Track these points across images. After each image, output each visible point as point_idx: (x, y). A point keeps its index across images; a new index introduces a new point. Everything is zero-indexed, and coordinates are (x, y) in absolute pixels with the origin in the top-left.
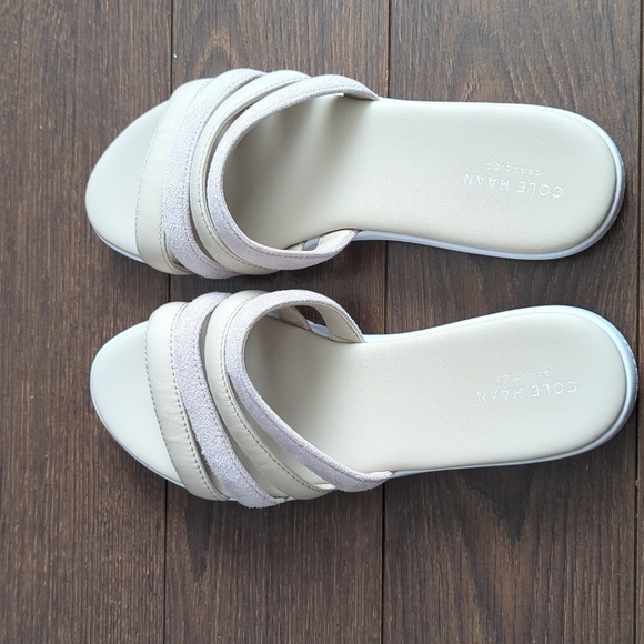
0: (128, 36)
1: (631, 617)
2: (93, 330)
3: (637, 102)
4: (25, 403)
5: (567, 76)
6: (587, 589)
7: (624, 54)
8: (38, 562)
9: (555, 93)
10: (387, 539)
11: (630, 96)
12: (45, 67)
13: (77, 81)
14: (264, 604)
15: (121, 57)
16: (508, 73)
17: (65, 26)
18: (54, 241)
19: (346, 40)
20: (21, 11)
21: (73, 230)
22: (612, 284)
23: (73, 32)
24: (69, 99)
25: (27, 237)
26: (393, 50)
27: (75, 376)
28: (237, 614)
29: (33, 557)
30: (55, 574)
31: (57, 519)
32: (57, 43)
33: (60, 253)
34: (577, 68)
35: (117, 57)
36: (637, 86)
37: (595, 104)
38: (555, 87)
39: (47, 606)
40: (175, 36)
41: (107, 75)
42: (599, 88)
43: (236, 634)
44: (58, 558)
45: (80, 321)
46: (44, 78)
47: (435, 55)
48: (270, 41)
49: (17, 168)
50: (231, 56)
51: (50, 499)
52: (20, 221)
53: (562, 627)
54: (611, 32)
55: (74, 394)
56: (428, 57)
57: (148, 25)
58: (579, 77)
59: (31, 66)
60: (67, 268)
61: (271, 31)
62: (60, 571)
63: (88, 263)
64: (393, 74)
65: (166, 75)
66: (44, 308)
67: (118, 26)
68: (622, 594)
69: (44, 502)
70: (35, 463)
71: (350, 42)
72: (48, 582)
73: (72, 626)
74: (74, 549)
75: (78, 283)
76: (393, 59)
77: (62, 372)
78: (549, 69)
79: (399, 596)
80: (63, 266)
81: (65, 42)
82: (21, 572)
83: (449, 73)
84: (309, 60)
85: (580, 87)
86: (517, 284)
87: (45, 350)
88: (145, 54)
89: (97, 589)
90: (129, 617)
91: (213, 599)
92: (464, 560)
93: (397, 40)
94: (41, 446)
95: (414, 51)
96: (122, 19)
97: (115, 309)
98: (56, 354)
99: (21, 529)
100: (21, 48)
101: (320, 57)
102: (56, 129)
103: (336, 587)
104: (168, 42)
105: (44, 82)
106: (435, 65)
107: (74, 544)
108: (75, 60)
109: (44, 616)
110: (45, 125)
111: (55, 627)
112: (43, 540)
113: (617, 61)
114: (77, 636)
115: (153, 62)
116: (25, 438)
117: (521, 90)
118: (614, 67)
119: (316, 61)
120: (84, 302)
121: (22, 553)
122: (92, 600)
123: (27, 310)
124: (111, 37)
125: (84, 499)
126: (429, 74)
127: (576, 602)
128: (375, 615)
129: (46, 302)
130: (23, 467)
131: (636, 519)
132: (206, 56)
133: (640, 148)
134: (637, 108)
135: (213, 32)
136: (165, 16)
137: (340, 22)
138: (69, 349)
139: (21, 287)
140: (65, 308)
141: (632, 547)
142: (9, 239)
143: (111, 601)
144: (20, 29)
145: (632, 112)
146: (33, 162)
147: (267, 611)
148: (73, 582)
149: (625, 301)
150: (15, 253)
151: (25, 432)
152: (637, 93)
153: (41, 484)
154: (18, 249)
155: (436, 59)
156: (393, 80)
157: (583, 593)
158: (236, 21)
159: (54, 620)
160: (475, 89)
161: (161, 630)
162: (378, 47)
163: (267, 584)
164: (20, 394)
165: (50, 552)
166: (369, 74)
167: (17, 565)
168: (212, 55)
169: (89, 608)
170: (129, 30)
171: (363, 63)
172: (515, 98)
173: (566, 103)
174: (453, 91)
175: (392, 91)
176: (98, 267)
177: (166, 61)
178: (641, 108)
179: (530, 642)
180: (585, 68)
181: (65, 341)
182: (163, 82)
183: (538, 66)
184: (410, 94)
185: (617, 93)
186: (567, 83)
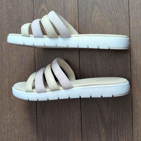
0: (24, 7)
1: (132, 120)
2: (20, 67)
3: (128, 15)
4: (6, 83)
5: (114, 10)
6: (122, 115)
7: (125, 6)
8: (10, 116)
10: (82, 107)
11: (127, 14)
12: (8, 14)
13: (14, 17)
15: (23, 11)
16: (102, 11)
17: (11, 5)
18: (11, 50)
19: (69, 5)
20: (2, 3)
21: (15, 47)
23: (13, 6)
24: (13, 20)
25: (5, 49)
26: (79, 7)
27: (16, 77)
28: (52, 124)
29: (9, 115)
30: (14, 118)
31: (14, 107)
32: (10, 9)
33: (12, 52)
34: (116, 9)
35: (22, 11)
36: (128, 12)
37: (120, 16)
38: (112, 13)
39: (13, 125)
40: (34, 6)
41: (20, 15)
42: (121, 13)
43: (52, 128)
44: (14, 115)
45: (17, 66)
46: (7, 16)
47: (87, 7)
48: (54, 6)
49: (3, 35)
50: (46, 10)
51: (12, 103)
52: (4, 46)
53: (118, 123)
54: (123, 1)
55: (16, 81)
56: (86, 8)
57: (28, 4)
58: (117, 10)
59: (5, 14)
60: (14, 55)
61: (54, 4)
62: (15, 118)
63: (18, 54)
64: (79, 12)
65: (32, 14)
67: (22, 5)
68: (130, 115)
70: (9, 95)
71: (70, 6)
72: (13, 120)
73: (18, 129)
74: (18, 113)
75: (16, 58)
76: (79, 9)
77: (14, 77)
78: (110, 9)
79: (85, 119)
80: (13, 54)
81: (12, 9)
82: (7, 118)
83: (90, 11)
84: (62, 10)
85: (117, 12)
87: (10, 72)
88: (28, 10)
89: (23, 121)
90: (30, 126)
91: (47, 121)
92: (97, 110)
93: (79, 5)
94: (10, 92)
95: (83, 7)
96: (23, 3)
97: (24, 63)
98: (12, 73)
99: (7, 109)
100: (2, 10)
101: (64, 9)
102: (10, 27)
103: (72, 117)
104: (33, 8)
106: (87, 9)
107: (18, 112)
108: (14, 12)
109: (12, 127)
110: (8, 26)
111: (14, 129)
112: (11, 111)
114: (19, 131)
115: (30, 12)
116: (7, 91)
118: (123, 8)
119: (63, 10)
120: (18, 62)
121: (7, 114)
122: (22, 123)
123: (6, 64)
124: (21, 7)
125: (19, 102)
126: (86, 11)
127: (120, 118)
128: (80, 123)
129: (10, 62)
130: (6, 97)
131: (132, 100)
132: (41, 10)
133: (129, 24)
134: (128, 16)
135: (42, 5)
136: (32, 2)
137: (68, 2)
138: (15, 72)
139: (5, 59)
140: (14, 63)
141: (131, 106)
142: (2, 50)
143: (26, 123)
144: (2, 7)
145: (128, 17)
146: (6, 34)
147: (58, 123)
148: (18, 120)
149: (128, 56)
150: (3, 53)
151: (7, 89)
152: (128, 13)
153: (10, 100)
154: (4, 52)
155: (87, 8)
156: (79, 13)
158: (46, 2)
159: (14, 128)
160: (96, 14)
161: (36, 129)
162: (76, 7)
163: (58, 118)
164: (5, 81)
165: (13, 114)
166: (74, 12)
167: (6, 117)
168: (42, 10)
169: (21, 125)
170: (25, 5)
171: (73, 10)
172: (104, 15)
173: (114, 16)
174: (91, 15)
175: (79, 15)
176: (20, 55)
177: (32, 11)
178: (129, 16)
179: (112, 126)
180: (118, 9)
181: (14, 70)
182: (32, 16)
183: (108, 9)
184: (82, 16)
185: (124, 13)
186: (114, 12)
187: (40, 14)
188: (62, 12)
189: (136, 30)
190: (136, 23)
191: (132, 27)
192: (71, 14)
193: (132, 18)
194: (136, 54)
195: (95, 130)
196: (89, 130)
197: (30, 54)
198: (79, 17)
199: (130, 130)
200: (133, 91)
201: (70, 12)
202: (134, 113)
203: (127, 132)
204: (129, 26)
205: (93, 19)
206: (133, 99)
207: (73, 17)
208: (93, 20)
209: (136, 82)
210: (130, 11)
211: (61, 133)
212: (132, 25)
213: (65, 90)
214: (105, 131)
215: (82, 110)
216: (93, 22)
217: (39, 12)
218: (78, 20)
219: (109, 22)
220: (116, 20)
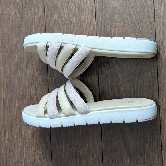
0: (35, 18)
1: (161, 148)
2: (31, 88)
3: (154, 25)
4: (16, 106)
5: (137, 20)
6: (150, 142)
7: (150, 14)
8: (21, 144)
9: (135, 25)
10: (102, 133)
11: (152, 24)
12: (16, 27)
13: (23, 30)
14: (74, 150)
15: (33, 23)
16: (124, 21)
17: (20, 17)
18: (20, 68)
19: (85, 16)
20: (10, 14)
21: (25, 65)
22: (151, 69)
23: (22, 18)
24: (22, 34)
25: (14, 67)
26: (96, 17)
27: (27, 99)
28: (68, 153)
29: (20, 142)
30: (25, 146)
31: (25, 133)
32: (18, 21)
33: (22, 70)
34: (140, 18)
35: (32, 23)
37: (144, 27)
38: (135, 23)
39: (24, 154)
40: (46, 17)
41: (30, 28)
42: (145, 23)
43: (68, 158)
44: (26, 142)
45: (28, 86)
46: (16, 29)
47: (106, 18)
48: (68, 17)
49: (11, 51)
50: (59, 21)
51: (23, 129)
52: (12, 63)
53: (145, 151)
54: (147, 9)
55: (27, 103)
56: (105, 18)
57: (39, 15)
58: (140, 20)
59: (12, 27)
61: (68, 15)
63: (29, 72)
64: (97, 23)
65: (44, 27)
66: (19, 83)
67: (32, 16)
68: (158, 143)
69: (22, 129)
70: (19, 120)
71: (86, 16)
72: (24, 148)
73: (30, 159)
75: (26, 77)
76: (97, 19)
77: (24, 99)
78: (133, 19)
79: (106, 146)
80: (23, 73)
81: (20, 21)
82: (17, 146)
83: (110, 22)
84: (77, 21)
85: (140, 23)
86: (129, 71)
87: (20, 93)
88: (39, 22)
89: (35, 149)
90: (43, 156)
91: (63, 150)
92: (120, 137)
93: (97, 15)
94: (20, 116)
95: (101, 17)
96: (33, 14)
97: (35, 83)
98: (23, 94)
99: (17, 136)
100: (10, 23)
101: (79, 20)
102: (19, 41)
103: (91, 145)
104: (44, 19)
105: (16, 30)
106: (107, 20)
107: (29, 139)
108: (23, 25)
109: (23, 157)
110: (17, 40)
111: (26, 159)
112: (22, 138)
113: (149, 16)
114: (31, 161)
115: (41, 24)
116: (16, 115)
117: (127, 25)
118: (148, 17)
119: (79, 21)
120: (28, 82)
121: (17, 142)
122: (34, 152)
123: (15, 84)
124: (31, 19)
125: (31, 128)
126: (105, 22)
127: (147, 145)
128: (100, 151)
129: (19, 82)
130: (16, 122)
131: (160, 125)
132: (53, 22)
133: (156, 36)
135: (54, 16)
136: (43, 13)
137: (84, 11)
138: (25, 93)
139: (13, 79)
140: (24, 83)
141: (160, 131)
142: (10, 68)
143: (39, 152)
144: (10, 18)
145: (153, 28)
146: (14, 50)
147: (75, 152)
148: (30, 148)
149: (154, 73)
150: (12, 71)
151: (16, 113)
152: (154, 23)
153: (21, 125)
154: (12, 70)
157: (149, 143)
158: (60, 13)
159: (26, 157)
160: (116, 25)
161: (51, 158)
162: (93, 17)
163: (75, 146)
164: (15, 104)
165: (24, 141)
166: (91, 23)
167: (16, 145)
168: (54, 21)
169: (34, 154)
170: (35, 17)
171: (90, 21)
172: (126, 27)
173: (138, 27)
174: (111, 26)
175: (97, 27)
176: (31, 73)
177: (44, 23)
178: (155, 27)
179: (137, 155)
180: (141, 18)
181: (24, 91)
182: (43, 28)
183: (131, 19)
184: (101, 27)
185: (149, 24)
186: (137, 22)
187: (53, 26)
188: (78, 24)
189: (163, 43)
190: (164, 35)
191: (159, 39)
192: (88, 26)
193: (159, 29)
194: (164, 71)
195: (118, 160)
196: (111, 159)
197: (42, 73)
198: (97, 29)
199: (160, 161)
200: (161, 114)
201: (87, 23)
202: (164, 140)
203: (156, 162)
204: (155, 38)
205: (113, 31)
206: (162, 124)
207: (90, 29)
208: (113, 33)
209: (164, 103)
210: (156, 21)
211: (80, 163)
212: (159, 37)
213: (82, 115)
214: (130, 161)
215: (102, 136)
216: (114, 34)
217: (52, 24)
218: (95, 32)
219: (132, 34)
220: (140, 31)
